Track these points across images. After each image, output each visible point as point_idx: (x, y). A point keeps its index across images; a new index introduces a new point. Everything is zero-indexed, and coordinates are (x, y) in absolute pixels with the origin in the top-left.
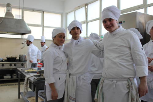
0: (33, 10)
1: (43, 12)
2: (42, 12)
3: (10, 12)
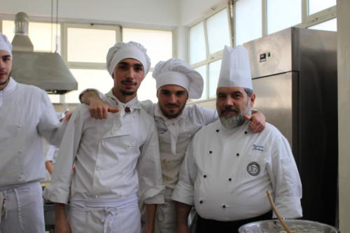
0: (92, 24)
1: (121, 28)
2: (118, 28)
3: (25, 34)
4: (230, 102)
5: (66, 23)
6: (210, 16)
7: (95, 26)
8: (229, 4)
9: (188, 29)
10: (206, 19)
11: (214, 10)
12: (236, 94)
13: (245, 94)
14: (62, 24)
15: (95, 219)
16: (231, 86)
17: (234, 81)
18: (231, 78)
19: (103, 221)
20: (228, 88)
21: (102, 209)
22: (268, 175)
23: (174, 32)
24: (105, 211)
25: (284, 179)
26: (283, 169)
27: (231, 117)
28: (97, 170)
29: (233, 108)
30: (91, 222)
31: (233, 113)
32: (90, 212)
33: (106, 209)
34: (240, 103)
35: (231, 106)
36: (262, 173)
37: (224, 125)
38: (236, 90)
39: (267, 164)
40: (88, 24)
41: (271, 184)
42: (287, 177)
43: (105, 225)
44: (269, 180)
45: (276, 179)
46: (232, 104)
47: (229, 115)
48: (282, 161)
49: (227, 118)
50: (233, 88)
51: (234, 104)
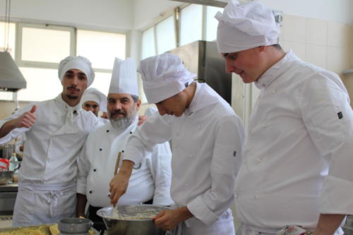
0: (47, 25)
1: (76, 29)
2: (73, 30)
4: (119, 106)
5: (21, 23)
6: (160, 22)
7: (49, 27)
8: (175, 12)
9: (141, 32)
10: (156, 25)
11: (163, 16)
12: (124, 100)
13: (132, 100)
14: (17, 24)
15: (42, 199)
16: (120, 93)
17: (122, 88)
18: (120, 86)
19: (49, 201)
20: (118, 95)
21: (47, 192)
22: (149, 169)
23: (128, 35)
24: (50, 194)
25: (162, 173)
26: (161, 165)
27: (120, 119)
28: (49, 161)
29: (122, 111)
30: (39, 202)
31: (121, 116)
32: (38, 194)
33: (51, 192)
34: (127, 107)
35: (119, 110)
36: (143, 167)
37: (114, 126)
38: (124, 96)
39: (147, 160)
40: (43, 24)
41: (152, 177)
42: (164, 171)
43: (51, 206)
44: (150, 173)
45: (155, 172)
46: (121, 108)
47: (118, 118)
48: (161, 157)
49: (116, 120)
50: (123, 94)
51: (123, 108)
